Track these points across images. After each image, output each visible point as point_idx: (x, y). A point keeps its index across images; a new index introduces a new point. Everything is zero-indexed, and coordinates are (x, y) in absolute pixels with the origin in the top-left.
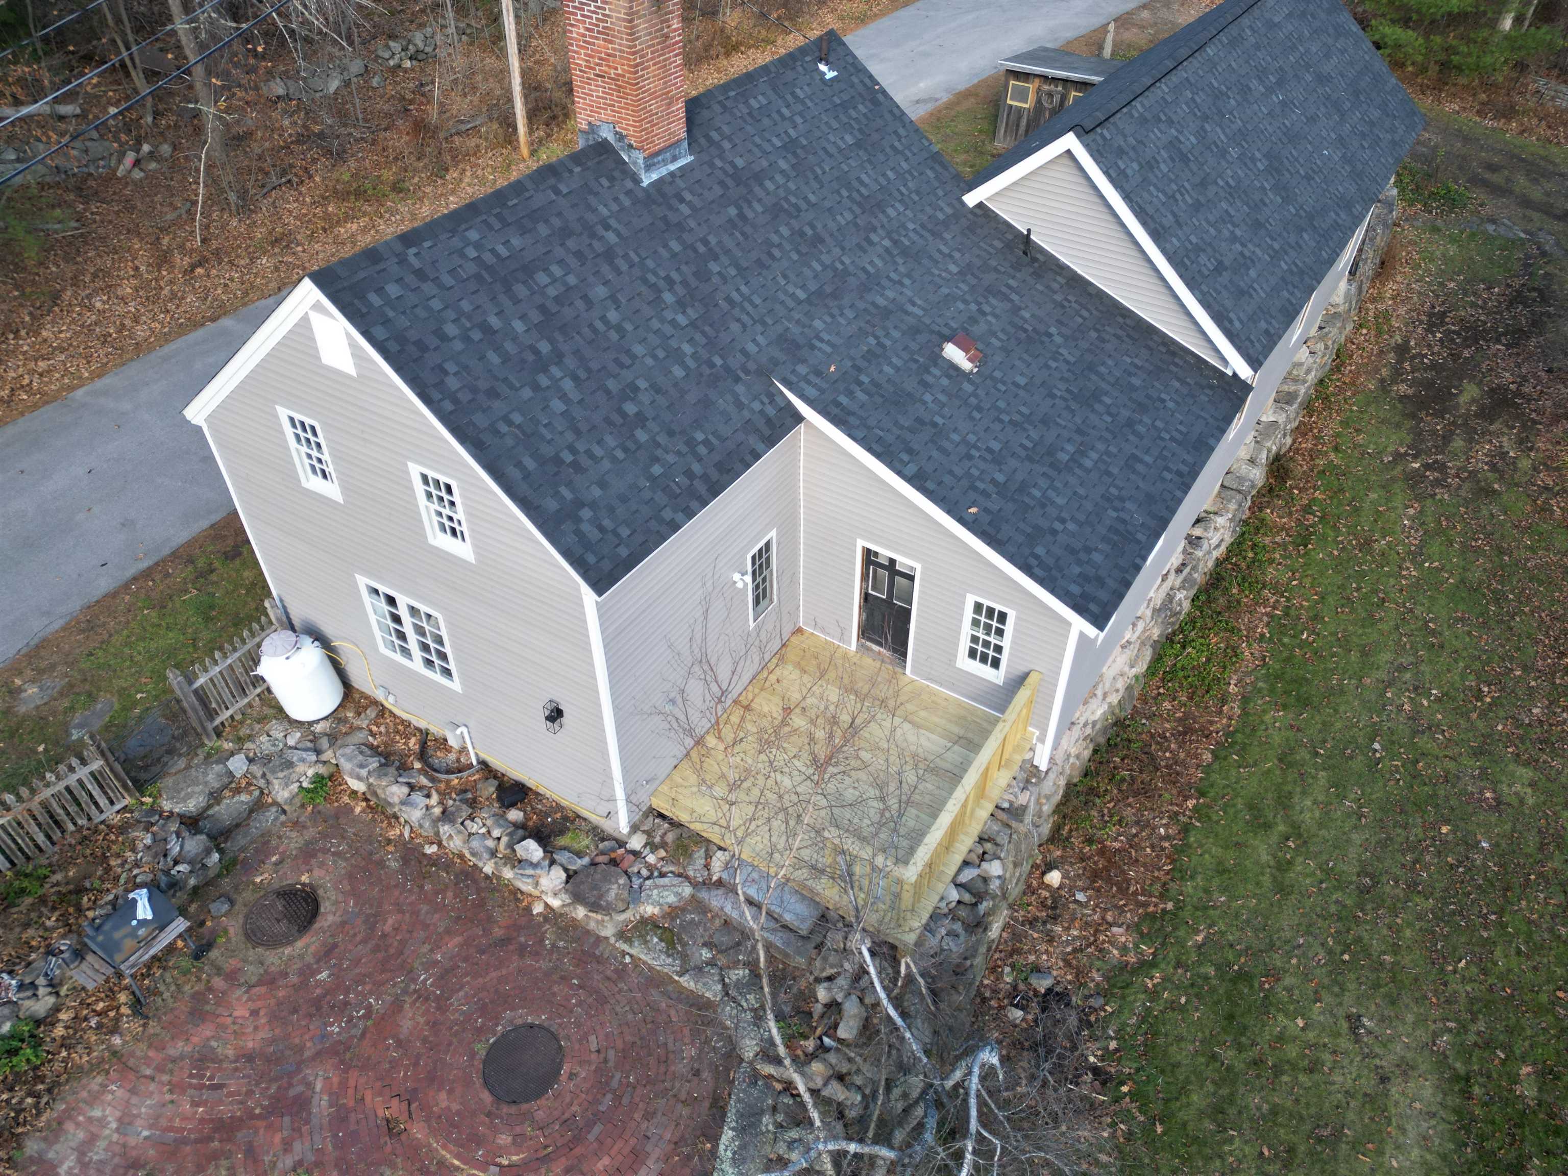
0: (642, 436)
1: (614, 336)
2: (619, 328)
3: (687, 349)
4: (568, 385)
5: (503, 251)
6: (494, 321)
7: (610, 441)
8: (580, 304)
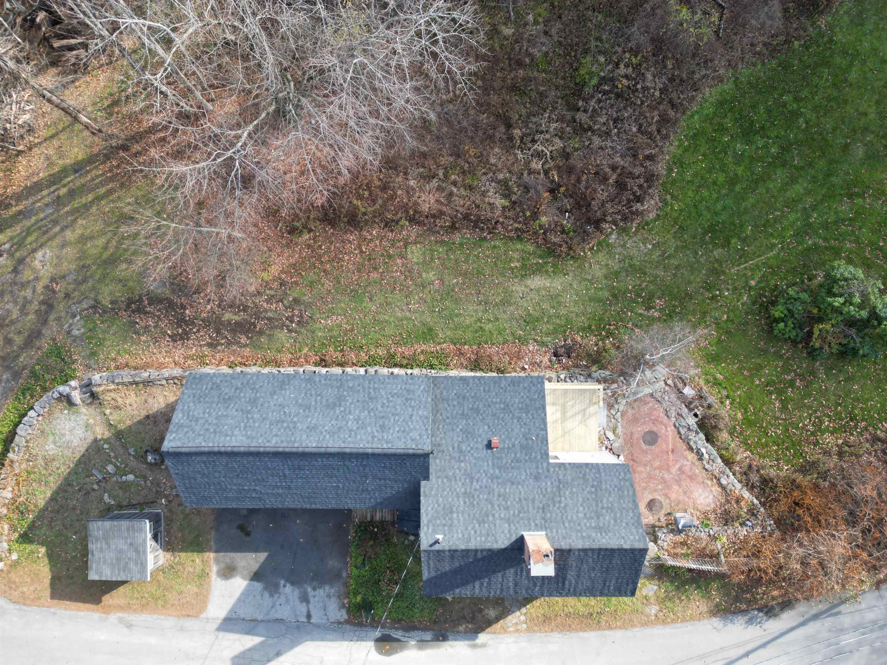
0: (595, 483)
1: (584, 505)
2: (582, 505)
3: (567, 493)
4: (605, 501)
5: (599, 534)
6: (612, 522)
7: (604, 487)
8: (588, 515)
